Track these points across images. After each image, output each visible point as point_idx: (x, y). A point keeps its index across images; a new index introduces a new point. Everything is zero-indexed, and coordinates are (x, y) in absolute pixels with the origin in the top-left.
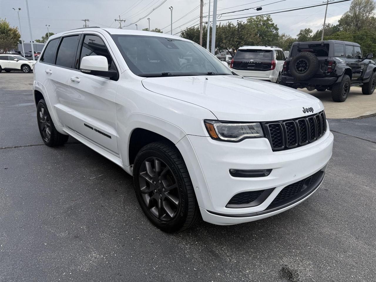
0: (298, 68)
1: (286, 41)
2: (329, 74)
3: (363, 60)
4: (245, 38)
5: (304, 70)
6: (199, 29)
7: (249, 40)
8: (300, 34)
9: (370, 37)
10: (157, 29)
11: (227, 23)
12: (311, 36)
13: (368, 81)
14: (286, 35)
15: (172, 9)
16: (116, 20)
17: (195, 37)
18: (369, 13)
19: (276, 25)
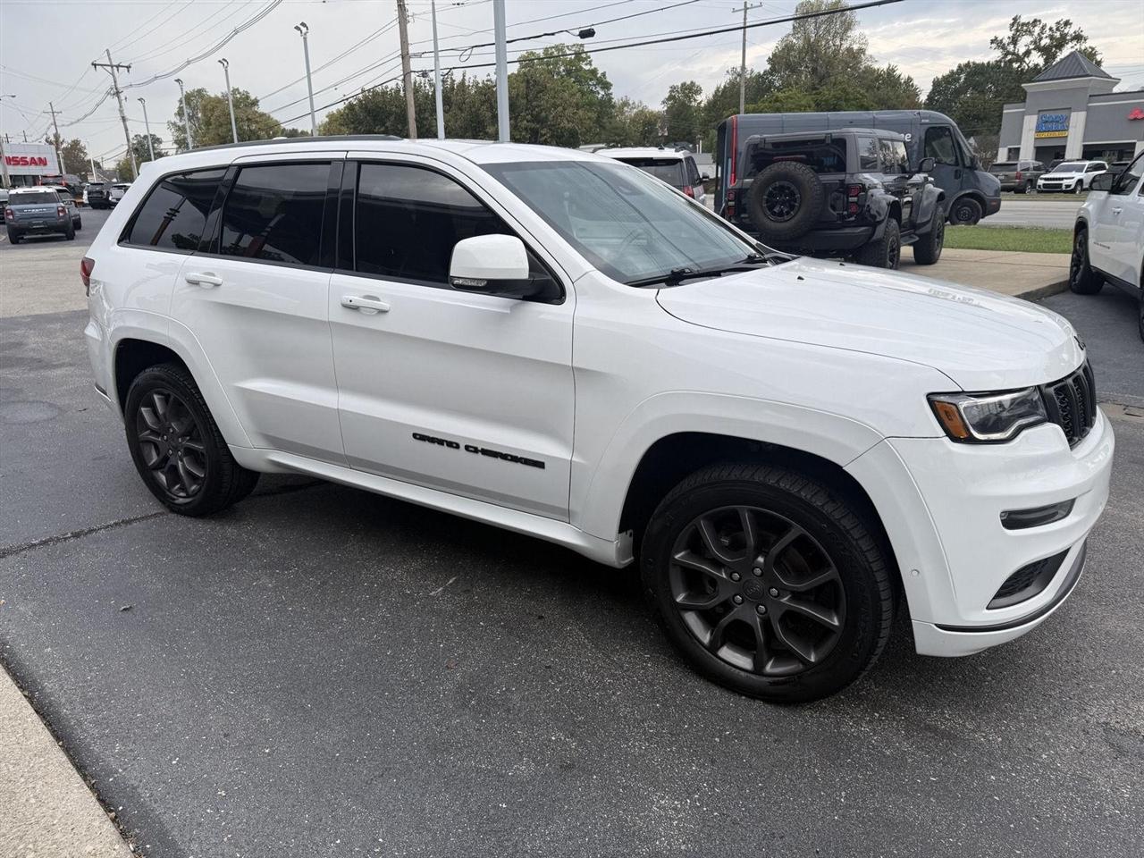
0: (771, 208)
1: (633, 121)
2: (853, 219)
3: (912, 174)
4: (551, 117)
5: (788, 213)
6: (402, 93)
7: (562, 125)
8: (671, 98)
9: (854, 102)
10: (238, 89)
11: (489, 75)
12: (701, 102)
13: (927, 229)
14: (631, 102)
15: (304, 29)
16: (95, 65)
17: (392, 118)
18: (842, 39)
19: (604, 74)
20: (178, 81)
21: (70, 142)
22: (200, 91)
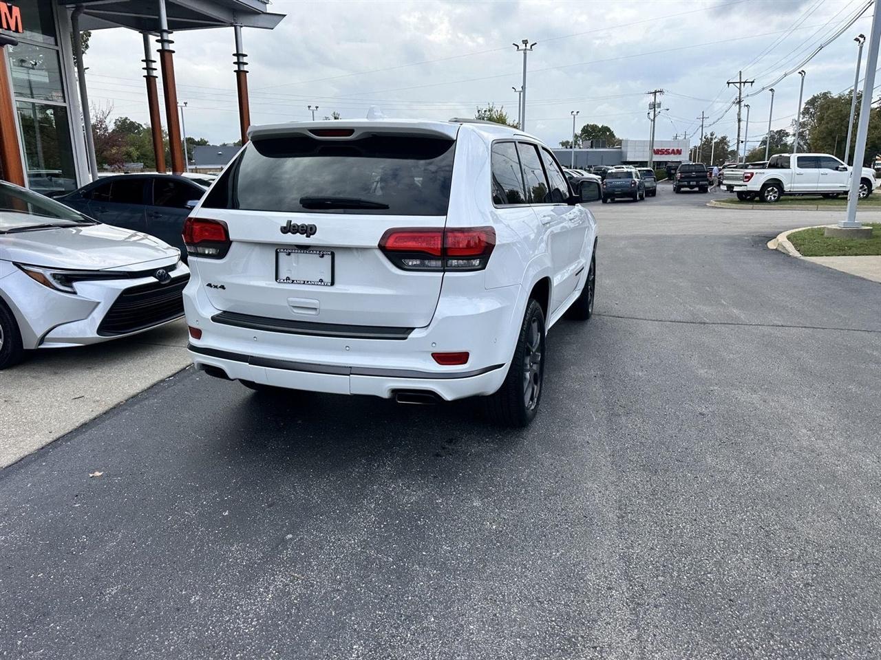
20: (771, 90)
21: (720, 138)
22: (825, 94)
